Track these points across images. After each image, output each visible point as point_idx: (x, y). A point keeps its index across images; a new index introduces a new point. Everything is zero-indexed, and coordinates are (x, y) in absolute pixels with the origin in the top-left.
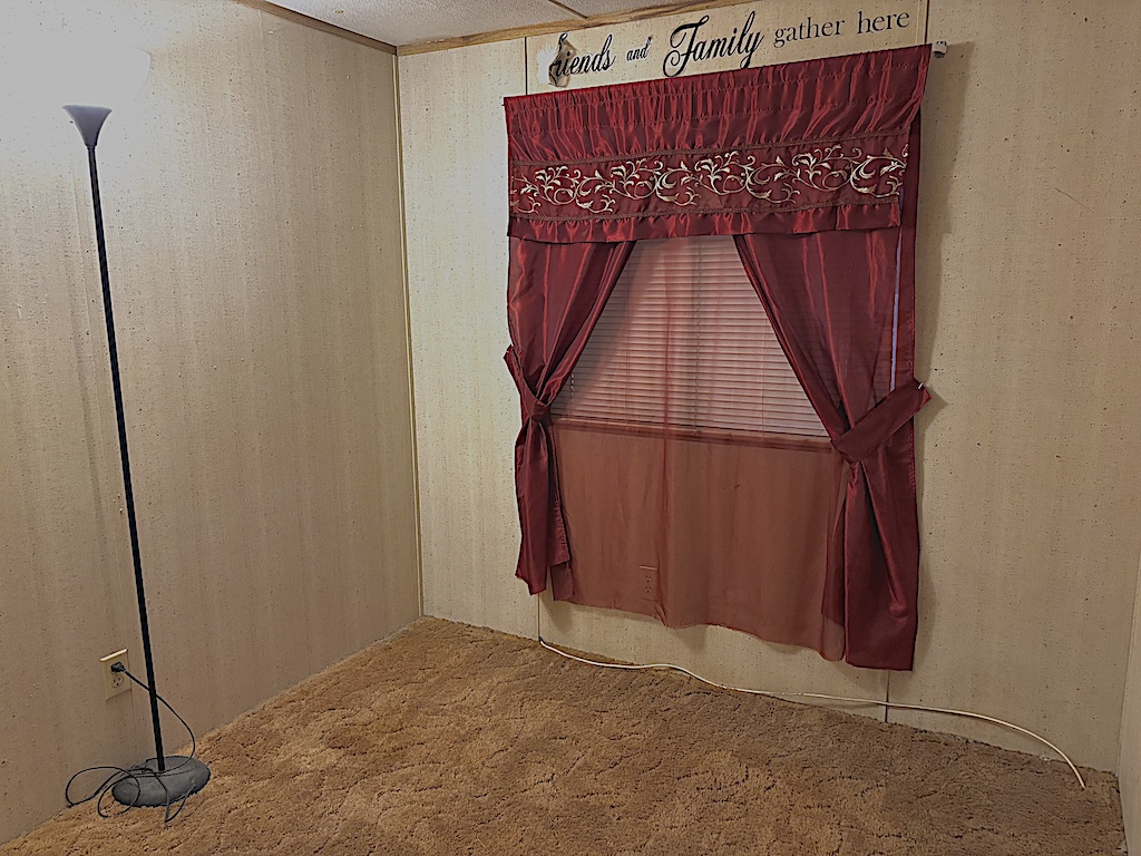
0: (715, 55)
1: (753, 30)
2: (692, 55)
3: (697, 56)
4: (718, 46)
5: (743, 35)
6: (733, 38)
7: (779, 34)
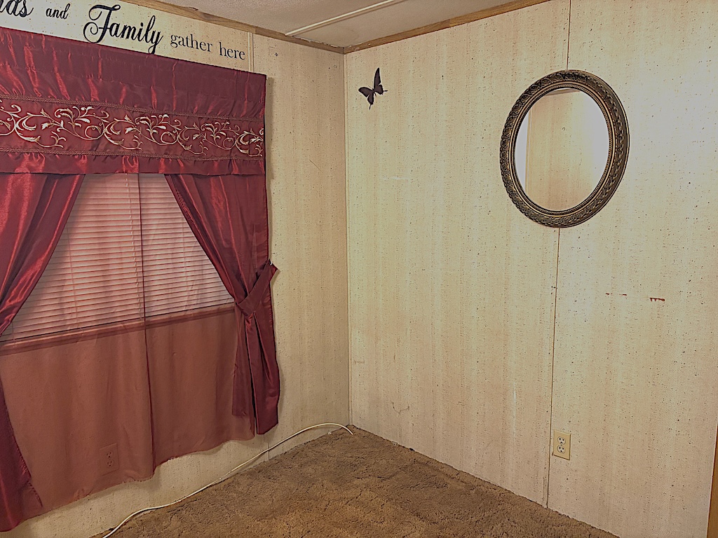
0: (128, 37)
1: (155, 28)
2: (108, 30)
3: (113, 33)
4: (129, 31)
5: (148, 30)
6: (141, 30)
7: (174, 38)
